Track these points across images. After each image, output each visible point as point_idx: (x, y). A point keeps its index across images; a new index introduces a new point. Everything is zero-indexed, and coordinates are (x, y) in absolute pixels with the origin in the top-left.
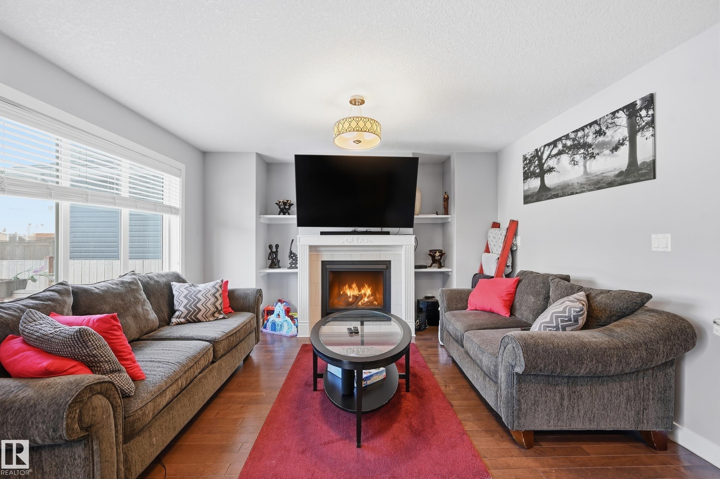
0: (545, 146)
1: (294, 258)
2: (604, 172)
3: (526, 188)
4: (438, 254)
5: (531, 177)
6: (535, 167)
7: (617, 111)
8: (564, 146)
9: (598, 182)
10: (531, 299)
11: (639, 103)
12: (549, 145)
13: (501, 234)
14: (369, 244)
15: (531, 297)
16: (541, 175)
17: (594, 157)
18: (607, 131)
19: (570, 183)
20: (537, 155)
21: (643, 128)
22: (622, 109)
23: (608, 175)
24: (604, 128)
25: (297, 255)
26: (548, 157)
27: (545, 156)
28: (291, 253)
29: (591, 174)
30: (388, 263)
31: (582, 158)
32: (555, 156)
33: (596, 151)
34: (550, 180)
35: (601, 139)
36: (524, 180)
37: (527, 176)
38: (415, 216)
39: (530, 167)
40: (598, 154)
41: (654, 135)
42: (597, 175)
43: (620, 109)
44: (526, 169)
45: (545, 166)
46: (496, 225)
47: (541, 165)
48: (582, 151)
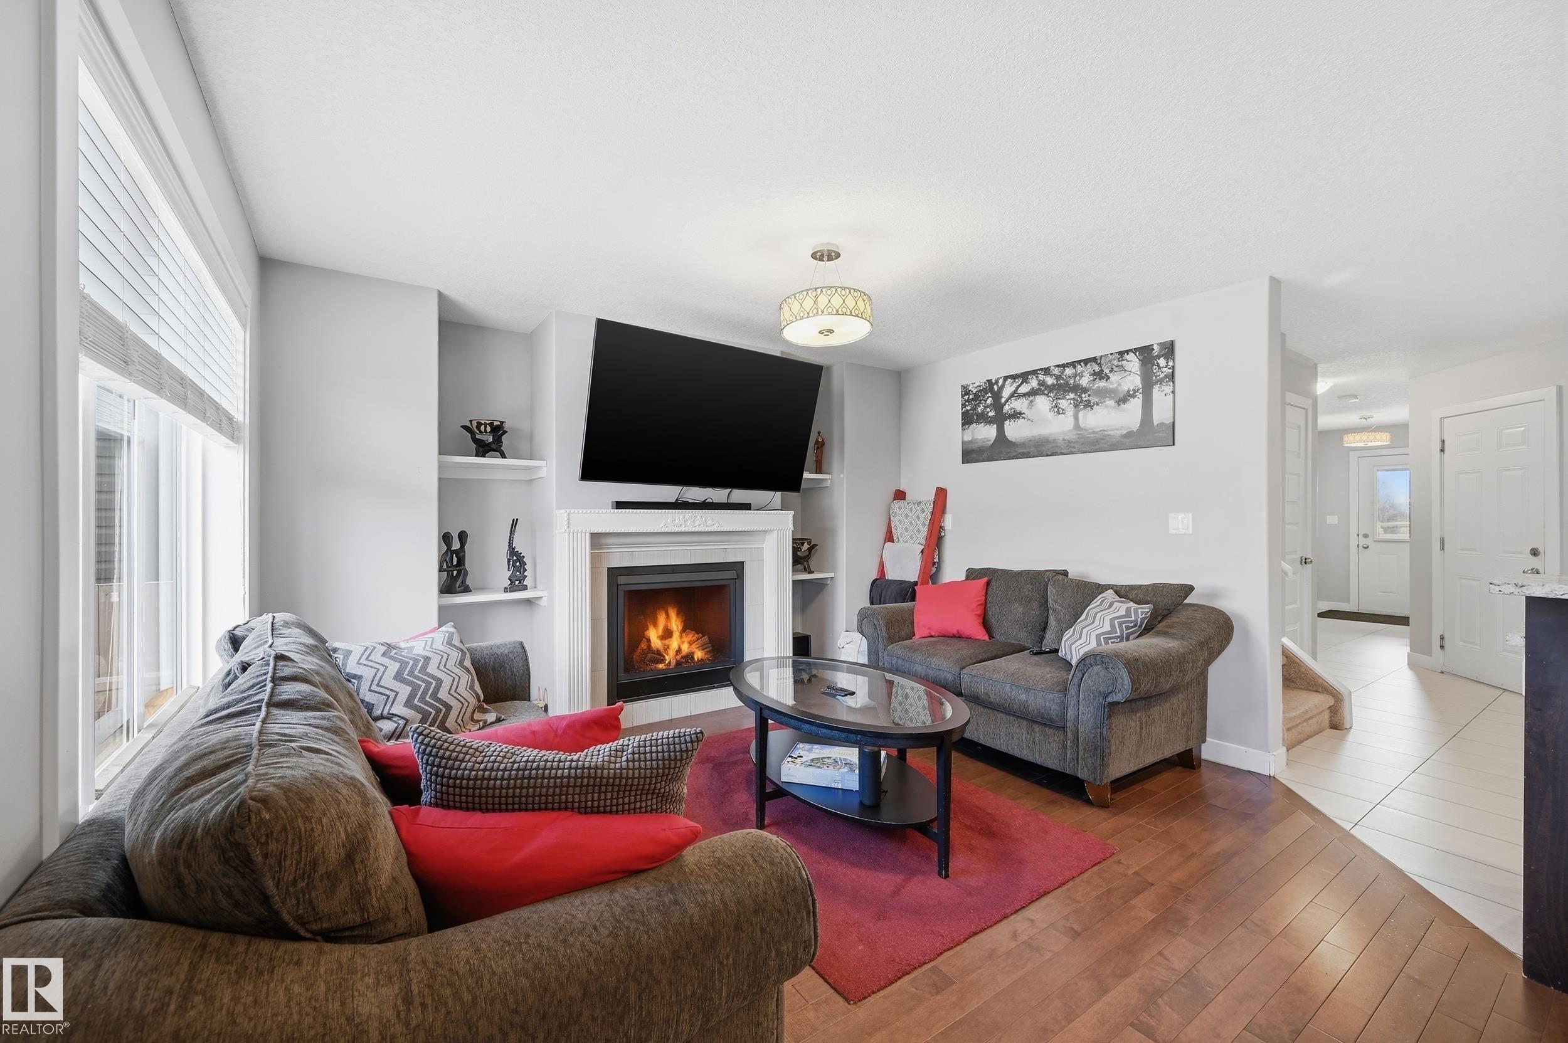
0: (1006, 378)
1: (518, 564)
2: (1105, 429)
3: (968, 438)
4: (806, 546)
5: (978, 422)
6: (986, 407)
7: (1127, 352)
8: (1042, 383)
9: (1097, 441)
10: (1018, 609)
11: (1156, 347)
12: (1014, 377)
13: (923, 511)
14: (715, 528)
15: (1016, 605)
16: (1000, 419)
17: (1092, 408)
18: (1110, 375)
19: (1051, 438)
20: (991, 388)
21: (1161, 381)
22: (1134, 351)
23: (1112, 434)
24: (1107, 371)
25: (524, 557)
26: (1012, 395)
27: (1006, 393)
28: (512, 551)
29: (1085, 430)
30: (738, 568)
31: (1072, 406)
32: (1024, 395)
33: (1093, 400)
34: (1013, 430)
35: (1102, 384)
36: (963, 425)
37: (968, 419)
38: (806, 475)
39: (978, 405)
40: (1098, 404)
41: (1173, 392)
42: (1094, 432)
43: (1131, 350)
44: (968, 408)
45: (1006, 408)
46: (900, 495)
47: (998, 406)
48: (1072, 395)
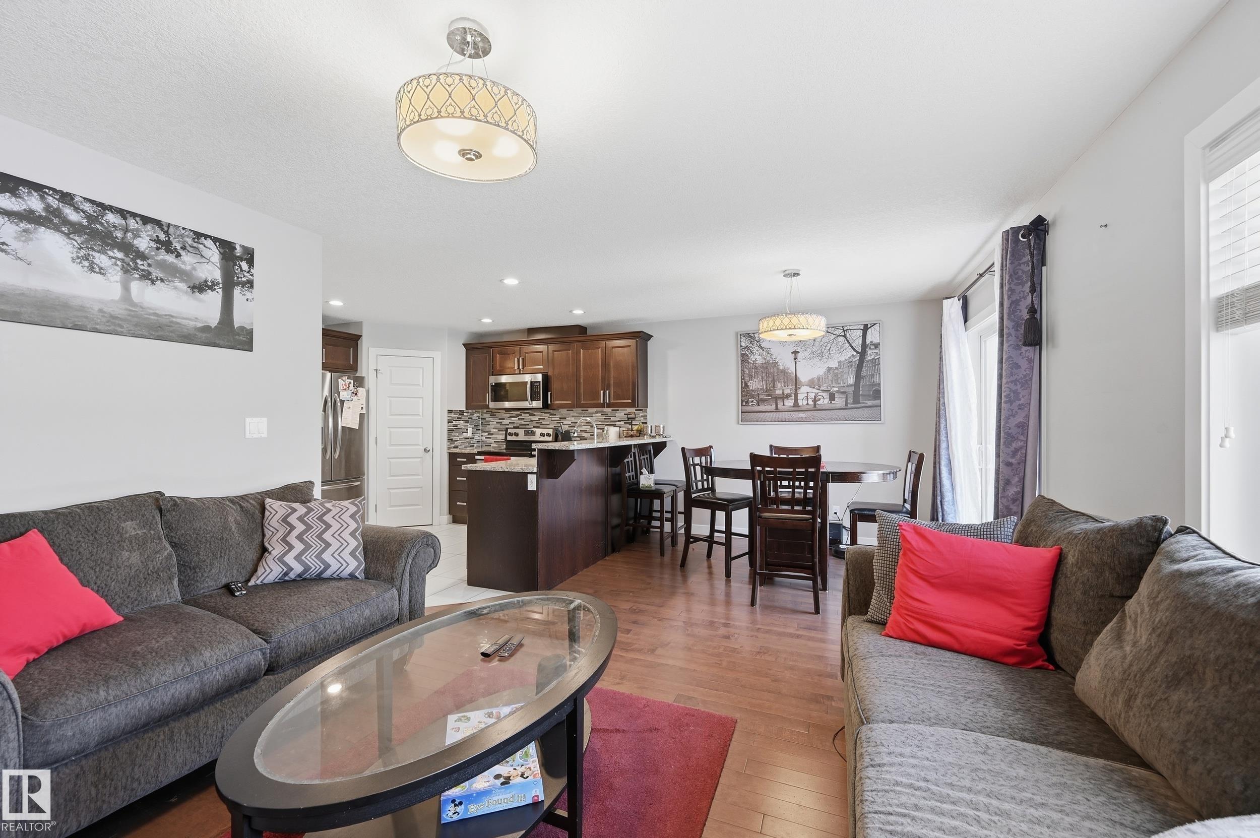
2: (173, 314)
7: (206, 237)
8: (53, 212)
9: (160, 327)
11: (237, 247)
17: (153, 282)
18: (183, 253)
21: (242, 285)
22: (215, 240)
23: (183, 324)
24: (177, 245)
29: (141, 307)
31: (118, 269)
33: (156, 273)
35: (169, 258)
40: (162, 280)
42: (155, 314)
43: (210, 237)
48: (117, 254)
